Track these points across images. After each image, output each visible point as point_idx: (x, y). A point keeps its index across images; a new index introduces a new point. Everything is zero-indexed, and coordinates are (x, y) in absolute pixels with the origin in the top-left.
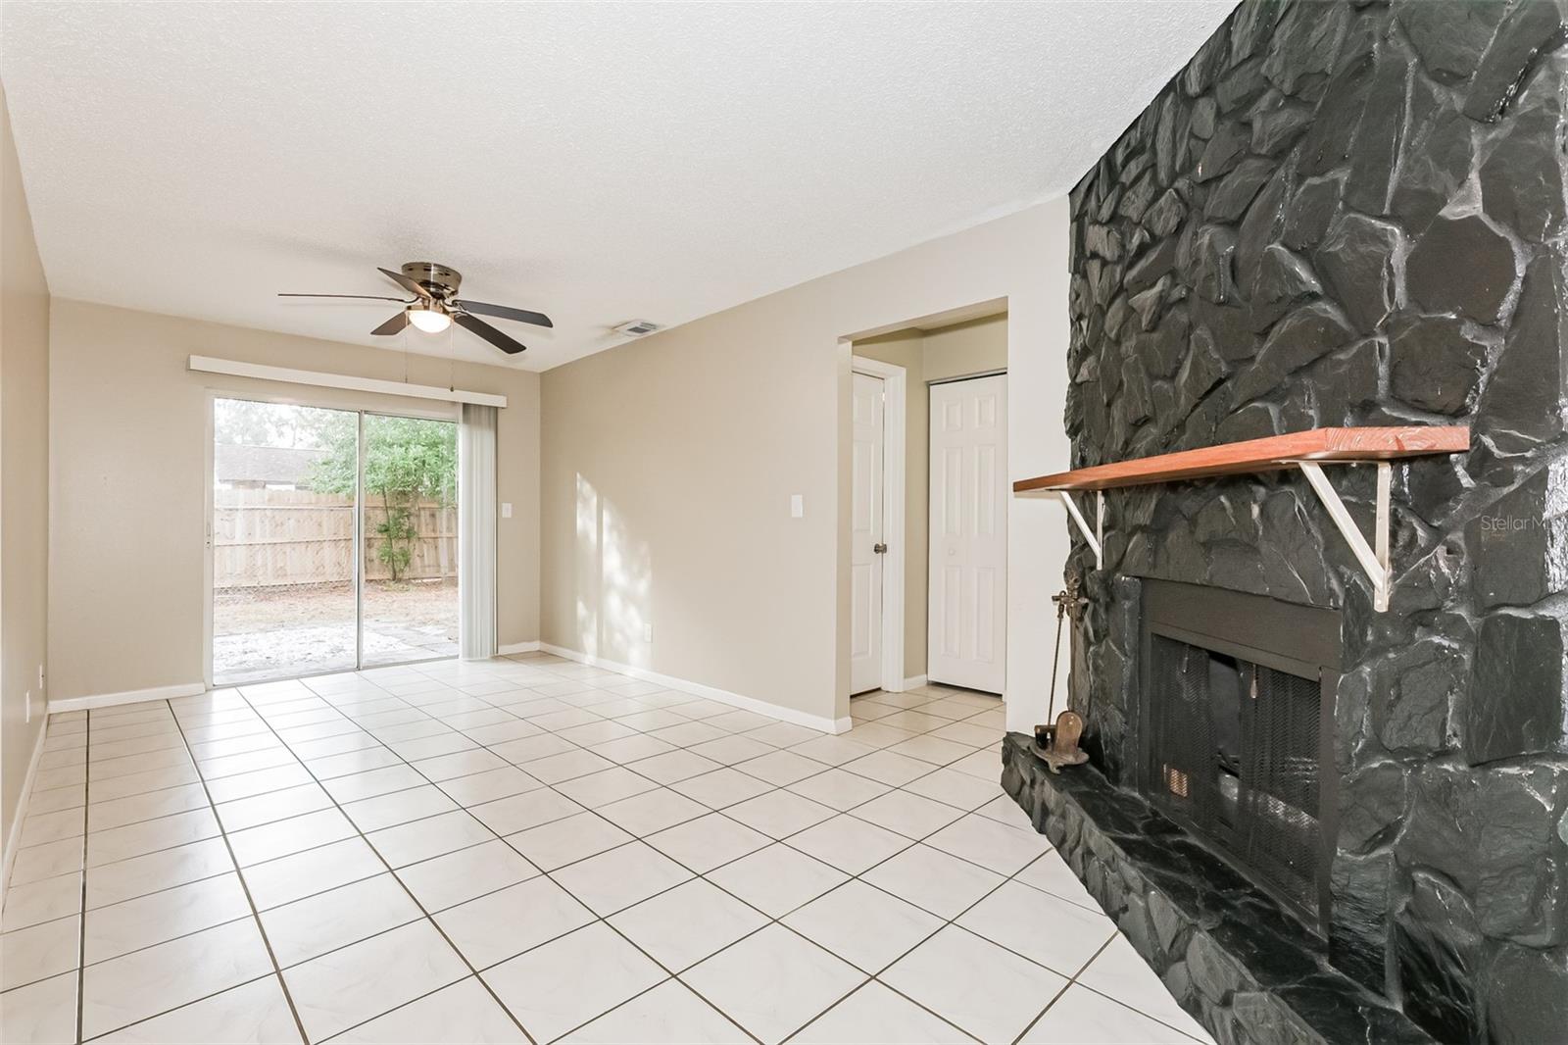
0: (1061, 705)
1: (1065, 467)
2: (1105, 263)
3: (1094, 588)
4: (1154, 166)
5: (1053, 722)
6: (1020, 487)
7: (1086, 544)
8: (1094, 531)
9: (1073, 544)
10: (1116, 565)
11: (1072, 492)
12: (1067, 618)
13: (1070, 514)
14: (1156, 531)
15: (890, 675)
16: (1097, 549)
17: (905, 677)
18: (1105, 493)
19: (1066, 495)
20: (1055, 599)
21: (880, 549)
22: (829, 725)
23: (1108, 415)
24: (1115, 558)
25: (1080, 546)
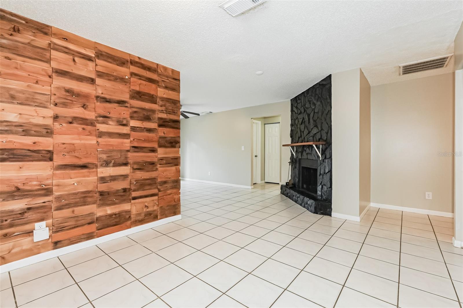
0: (290, 178)
1: (290, 143)
2: (295, 113)
3: (294, 161)
4: (301, 102)
5: (288, 182)
6: (283, 146)
7: (293, 154)
8: (294, 152)
9: (291, 154)
10: (297, 157)
11: (291, 146)
12: (290, 166)
13: (291, 150)
14: (302, 153)
15: (258, 180)
16: (295, 155)
17: (261, 181)
18: (296, 146)
19: (290, 147)
20: (289, 163)
21: (256, 156)
22: (250, 187)
23: (296, 135)
24: (297, 156)
25: (292, 155)
